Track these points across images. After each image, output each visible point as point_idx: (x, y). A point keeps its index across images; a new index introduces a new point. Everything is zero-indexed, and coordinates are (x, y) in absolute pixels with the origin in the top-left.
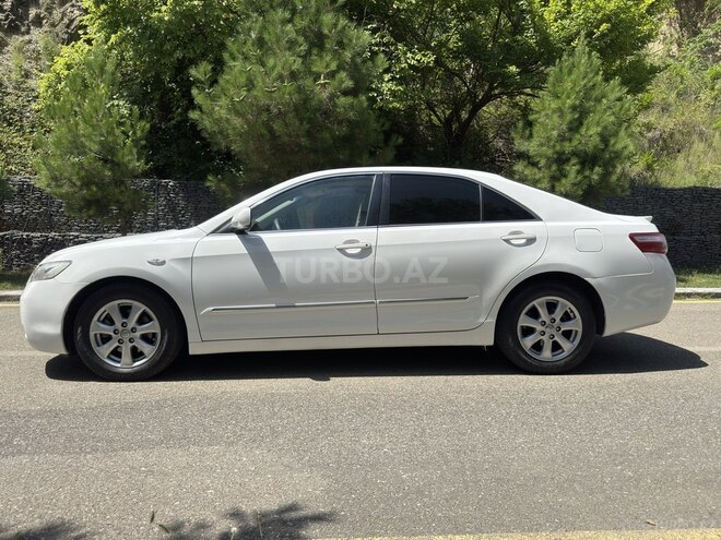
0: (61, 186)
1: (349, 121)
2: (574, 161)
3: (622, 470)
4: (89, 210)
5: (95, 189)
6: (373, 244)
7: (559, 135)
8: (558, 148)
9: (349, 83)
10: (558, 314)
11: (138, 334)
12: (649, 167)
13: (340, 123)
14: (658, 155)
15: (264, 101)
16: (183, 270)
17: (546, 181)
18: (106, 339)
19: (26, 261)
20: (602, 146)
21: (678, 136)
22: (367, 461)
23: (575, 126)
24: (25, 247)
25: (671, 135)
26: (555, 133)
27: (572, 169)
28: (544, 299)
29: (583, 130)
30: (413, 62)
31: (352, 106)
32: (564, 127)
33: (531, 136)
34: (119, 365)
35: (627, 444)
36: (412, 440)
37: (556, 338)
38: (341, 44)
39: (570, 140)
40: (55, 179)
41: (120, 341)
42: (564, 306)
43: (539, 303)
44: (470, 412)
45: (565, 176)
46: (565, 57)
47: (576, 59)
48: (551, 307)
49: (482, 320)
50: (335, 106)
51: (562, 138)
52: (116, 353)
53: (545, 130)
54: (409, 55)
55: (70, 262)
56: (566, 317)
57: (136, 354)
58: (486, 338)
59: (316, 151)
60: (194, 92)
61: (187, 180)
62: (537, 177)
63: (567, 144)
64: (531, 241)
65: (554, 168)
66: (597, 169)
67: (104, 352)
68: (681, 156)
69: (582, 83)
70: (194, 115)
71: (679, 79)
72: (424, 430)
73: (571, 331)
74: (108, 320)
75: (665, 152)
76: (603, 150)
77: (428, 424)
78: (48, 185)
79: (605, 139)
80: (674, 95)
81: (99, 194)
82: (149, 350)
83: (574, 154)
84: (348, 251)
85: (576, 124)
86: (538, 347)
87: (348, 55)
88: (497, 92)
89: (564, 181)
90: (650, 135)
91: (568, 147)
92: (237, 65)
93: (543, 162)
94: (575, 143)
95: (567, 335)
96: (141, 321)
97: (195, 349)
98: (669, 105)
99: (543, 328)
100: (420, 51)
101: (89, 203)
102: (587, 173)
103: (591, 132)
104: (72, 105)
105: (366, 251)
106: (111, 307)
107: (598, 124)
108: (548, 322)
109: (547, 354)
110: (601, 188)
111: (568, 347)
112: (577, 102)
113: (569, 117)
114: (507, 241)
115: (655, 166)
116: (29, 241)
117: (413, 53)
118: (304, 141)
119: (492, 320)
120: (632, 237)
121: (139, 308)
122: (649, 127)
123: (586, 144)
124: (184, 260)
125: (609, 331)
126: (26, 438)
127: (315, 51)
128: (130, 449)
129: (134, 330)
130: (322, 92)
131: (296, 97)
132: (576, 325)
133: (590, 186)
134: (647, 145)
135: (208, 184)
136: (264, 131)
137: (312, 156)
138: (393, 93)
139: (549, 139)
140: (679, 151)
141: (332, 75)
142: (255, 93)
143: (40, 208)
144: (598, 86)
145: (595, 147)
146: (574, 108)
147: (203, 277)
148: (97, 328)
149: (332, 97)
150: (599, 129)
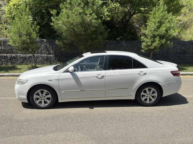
0: (16, 44)
1: (95, 27)
2: (158, 37)
3: (164, 140)
4: (24, 50)
5: (25, 45)
6: (105, 75)
7: (154, 29)
8: (153, 33)
9: (96, 17)
10: (151, 92)
11: (46, 98)
12: (179, 33)
13: (93, 27)
14: (182, 29)
15: (72, 22)
16: (57, 82)
17: (150, 42)
18: (38, 99)
19: (7, 62)
20: (166, 33)
21: (188, 23)
22: (105, 137)
23: (159, 27)
24: (6, 59)
25: (186, 23)
26: (153, 29)
27: (157, 39)
28: (148, 88)
29: (161, 29)
30: (113, 6)
31: (96, 23)
32: (156, 27)
33: (146, 29)
34: (41, 105)
35: (166, 131)
36: (115, 130)
37: (150, 98)
38: (93, 4)
39: (157, 31)
40: (14, 42)
41: (41, 100)
42: (153, 90)
43: (147, 89)
44: (129, 120)
45: (155, 41)
46: (157, 6)
47: (160, 7)
48: (150, 90)
49: (132, 94)
50: (92, 23)
51: (155, 30)
52: (41, 102)
53: (150, 28)
54: (112, 4)
55: (28, 80)
56: (153, 93)
57: (45, 102)
58: (133, 98)
59: (86, 35)
60: (52, 18)
61: (49, 39)
62: (147, 41)
63: (156, 32)
64: (145, 74)
65: (152, 39)
66: (164, 40)
67: (37, 102)
68: (189, 29)
69: (161, 15)
70: (52, 24)
71: (190, 5)
72: (118, 127)
73: (154, 96)
74: (38, 94)
75: (184, 28)
76: (166, 34)
77: (119, 125)
78: (13, 44)
79: (167, 31)
80: (188, 10)
81: (27, 46)
82: (49, 102)
83: (158, 35)
84: (98, 77)
85: (159, 26)
86: (146, 100)
87: (95, 7)
88: (137, 12)
89: (155, 43)
90: (180, 23)
91: (156, 33)
92: (64, 10)
93: (149, 37)
94: (158, 32)
95: (153, 97)
96: (46, 95)
97: (60, 101)
98: (186, 13)
99: (147, 95)
100: (115, 2)
101: (24, 49)
102: (161, 41)
103: (163, 29)
104: (18, 21)
105: (103, 77)
106: (39, 91)
107: (165, 27)
108: (149, 94)
109: (148, 102)
110: (165, 45)
111: (153, 100)
112: (160, 20)
113: (157, 25)
114: (139, 74)
115: (181, 33)
116: (7, 57)
117: (113, 3)
118: (83, 33)
119: (135, 94)
120: (171, 72)
121: (46, 91)
122: (180, 21)
123: (161, 32)
124: (57, 80)
125: (164, 96)
126: (24, 130)
127: (86, 6)
128: (49, 133)
129: (44, 97)
130: (88, 19)
131: (81, 20)
132: (156, 95)
133: (162, 44)
134: (179, 26)
135: (56, 43)
136: (72, 30)
137: (85, 37)
138: (107, 15)
139: (151, 31)
140: (188, 28)
141: (91, 14)
142: (69, 20)
143: (9, 47)
144: (166, 15)
145: (164, 33)
146: (158, 22)
147: (62, 84)
148: (35, 96)
149: (91, 20)
150: (165, 28)
